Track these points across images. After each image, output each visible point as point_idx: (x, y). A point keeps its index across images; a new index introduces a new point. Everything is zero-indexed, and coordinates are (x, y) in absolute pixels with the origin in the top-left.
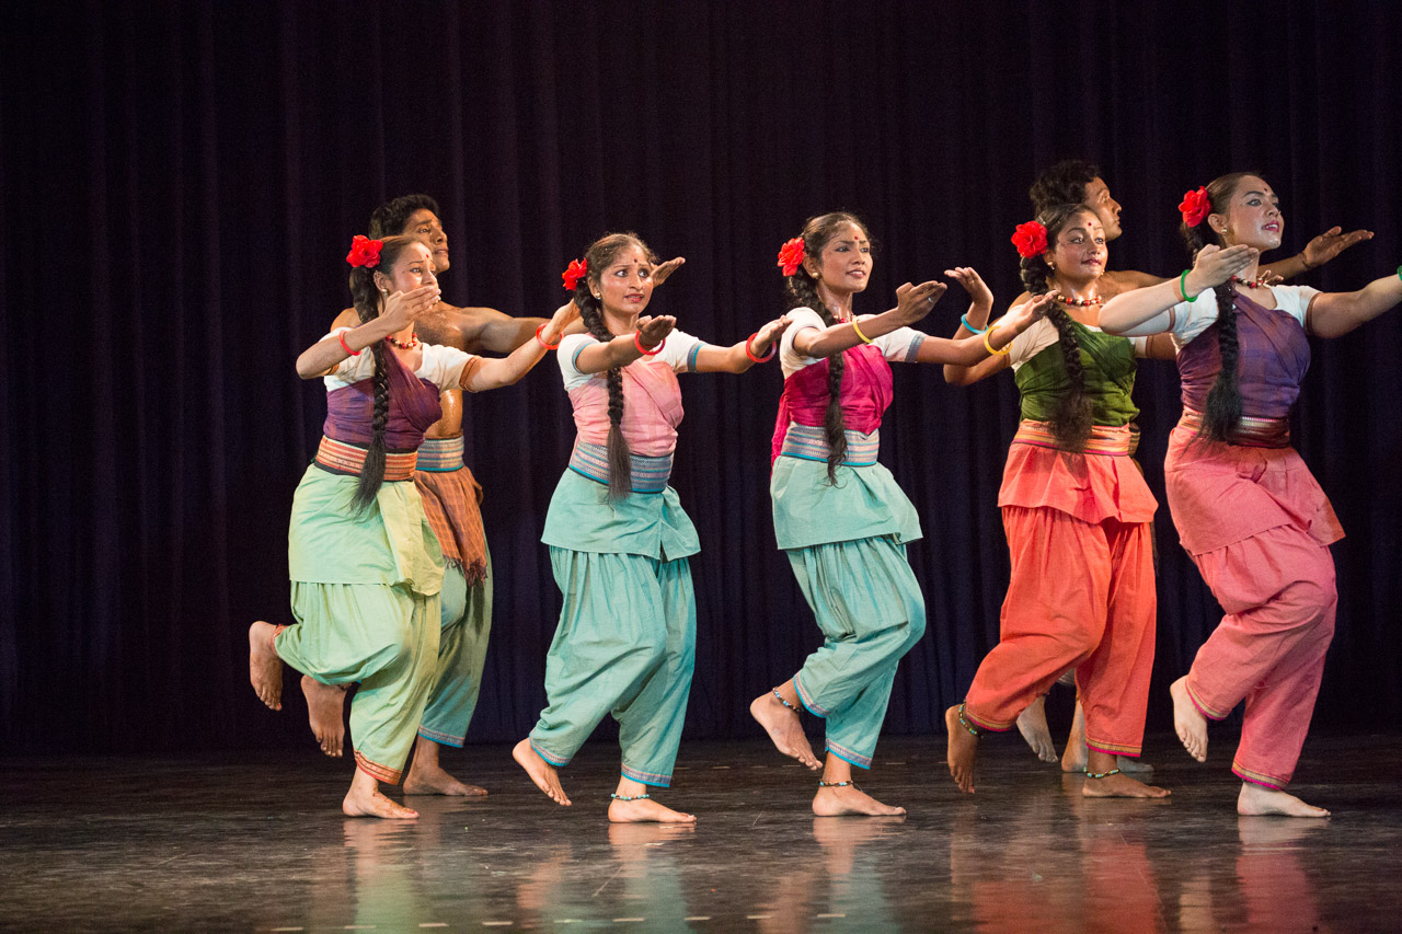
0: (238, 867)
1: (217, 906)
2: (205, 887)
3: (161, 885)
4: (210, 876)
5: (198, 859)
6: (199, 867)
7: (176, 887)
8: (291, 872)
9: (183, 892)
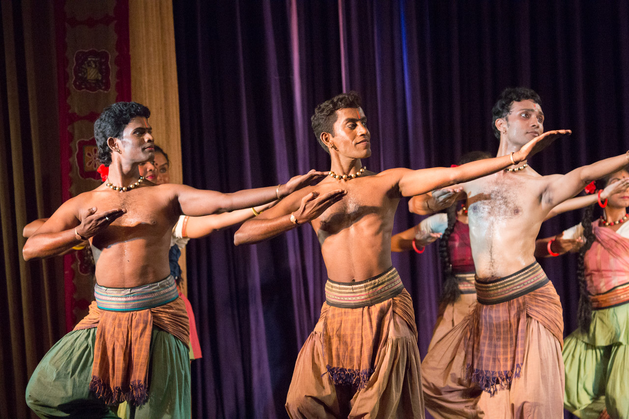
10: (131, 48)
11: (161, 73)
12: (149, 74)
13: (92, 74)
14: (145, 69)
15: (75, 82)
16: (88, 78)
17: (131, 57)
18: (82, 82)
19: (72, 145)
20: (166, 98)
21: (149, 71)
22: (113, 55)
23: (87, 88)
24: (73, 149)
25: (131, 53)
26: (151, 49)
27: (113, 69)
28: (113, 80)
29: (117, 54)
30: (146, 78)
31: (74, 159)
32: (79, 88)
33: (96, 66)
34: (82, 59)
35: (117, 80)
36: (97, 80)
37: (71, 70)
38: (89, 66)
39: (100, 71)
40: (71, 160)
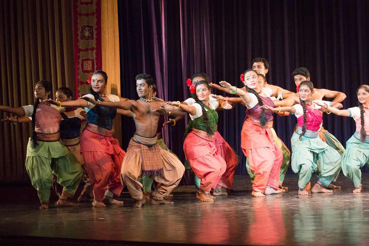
0: (353, 197)
1: (350, 206)
2: (347, 202)
3: (337, 201)
4: (347, 199)
5: (345, 196)
6: (346, 197)
7: (340, 202)
8: (365, 199)
9: (342, 203)
10: (102, 24)
11: (113, 34)
12: (108, 34)
13: (87, 34)
14: (107, 32)
15: (81, 37)
16: (86, 35)
17: (102, 28)
18: (83, 37)
19: (79, 60)
20: (114, 44)
21: (108, 33)
22: (95, 27)
23: (85, 39)
24: (79, 62)
25: (102, 26)
26: (109, 25)
27: (95, 32)
28: (95, 36)
29: (97, 27)
30: (107, 36)
31: (80, 66)
32: (82, 39)
33: (88, 31)
34: (83, 28)
35: (96, 36)
36: (89, 36)
37: (79, 32)
38: (86, 31)
39: (90, 33)
40: (78, 66)
